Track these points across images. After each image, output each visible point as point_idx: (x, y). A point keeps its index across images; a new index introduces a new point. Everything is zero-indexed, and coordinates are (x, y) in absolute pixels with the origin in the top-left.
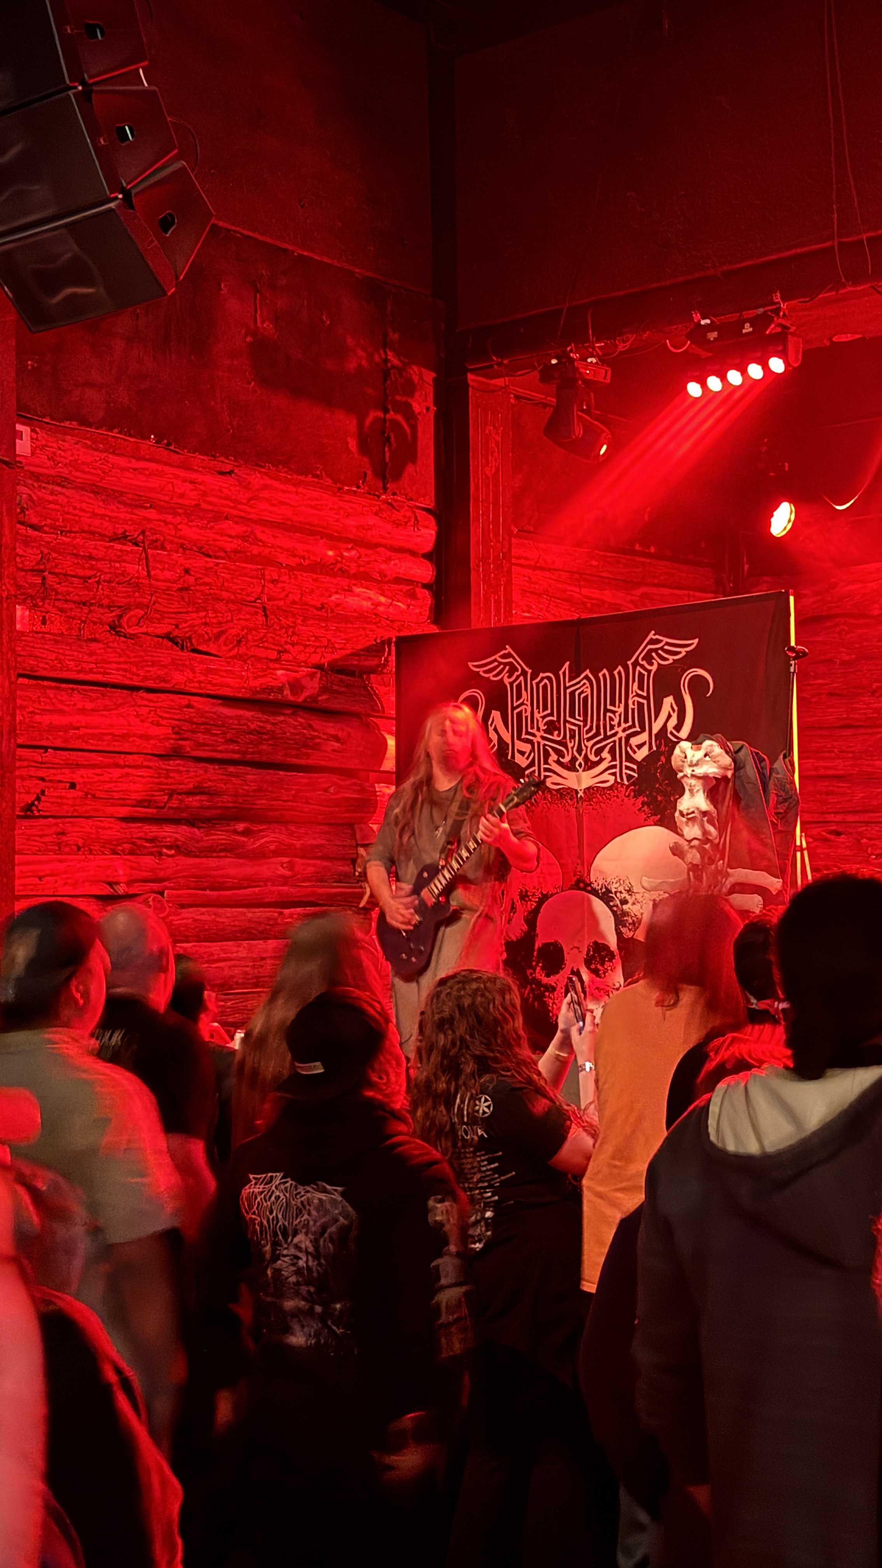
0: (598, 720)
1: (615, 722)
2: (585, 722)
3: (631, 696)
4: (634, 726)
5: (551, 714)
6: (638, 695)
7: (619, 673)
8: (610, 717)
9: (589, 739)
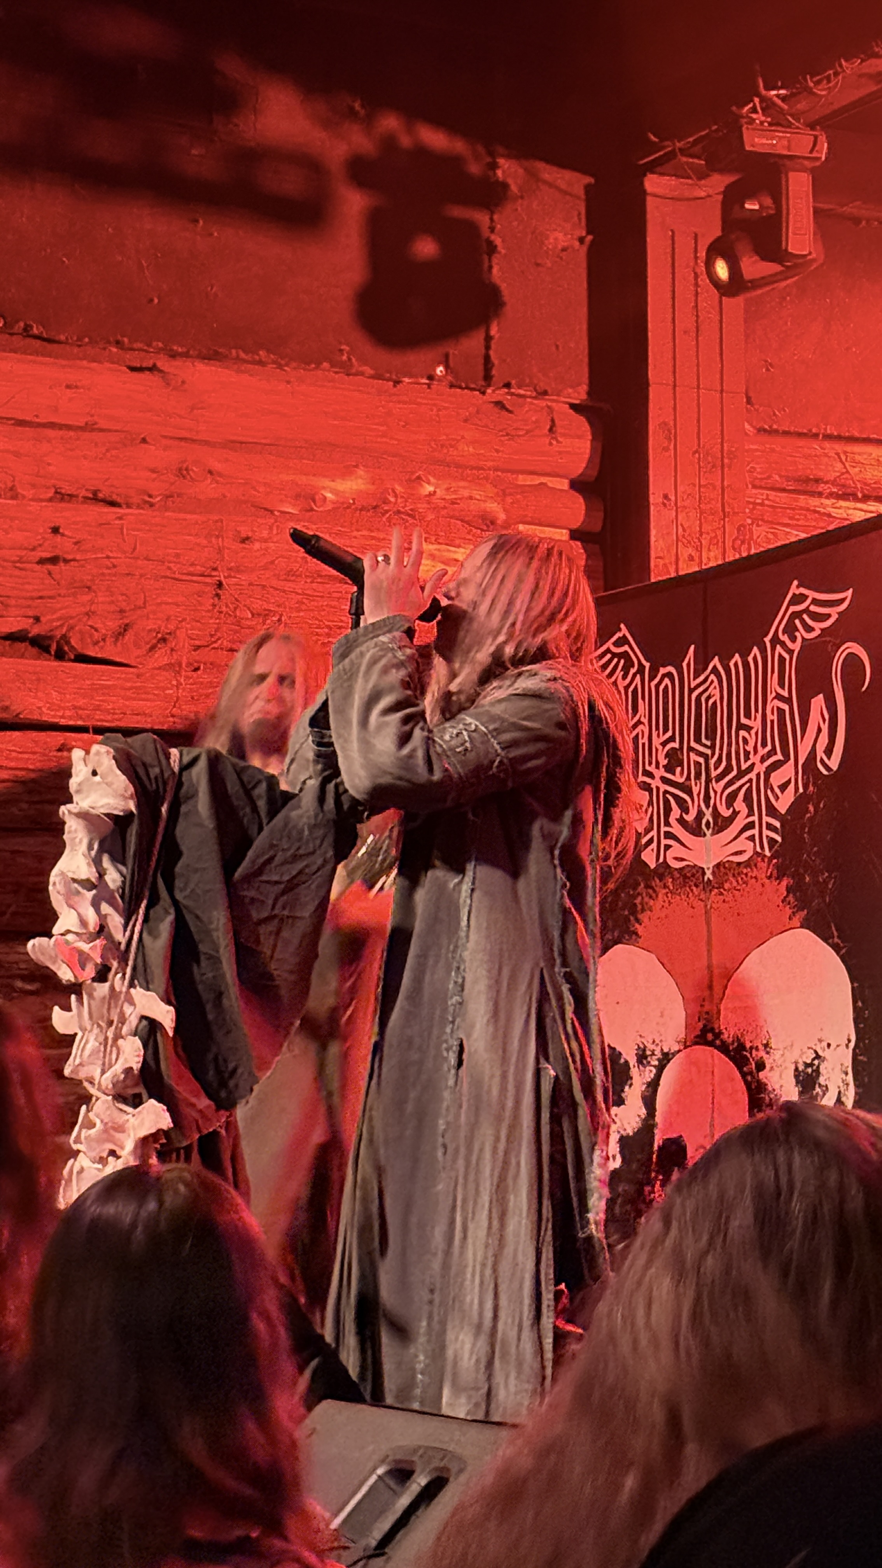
0: (730, 745)
1: (750, 748)
2: (712, 747)
3: (770, 698)
4: (773, 752)
5: (672, 739)
6: (779, 697)
7: (755, 658)
8: (744, 738)
9: (719, 778)
